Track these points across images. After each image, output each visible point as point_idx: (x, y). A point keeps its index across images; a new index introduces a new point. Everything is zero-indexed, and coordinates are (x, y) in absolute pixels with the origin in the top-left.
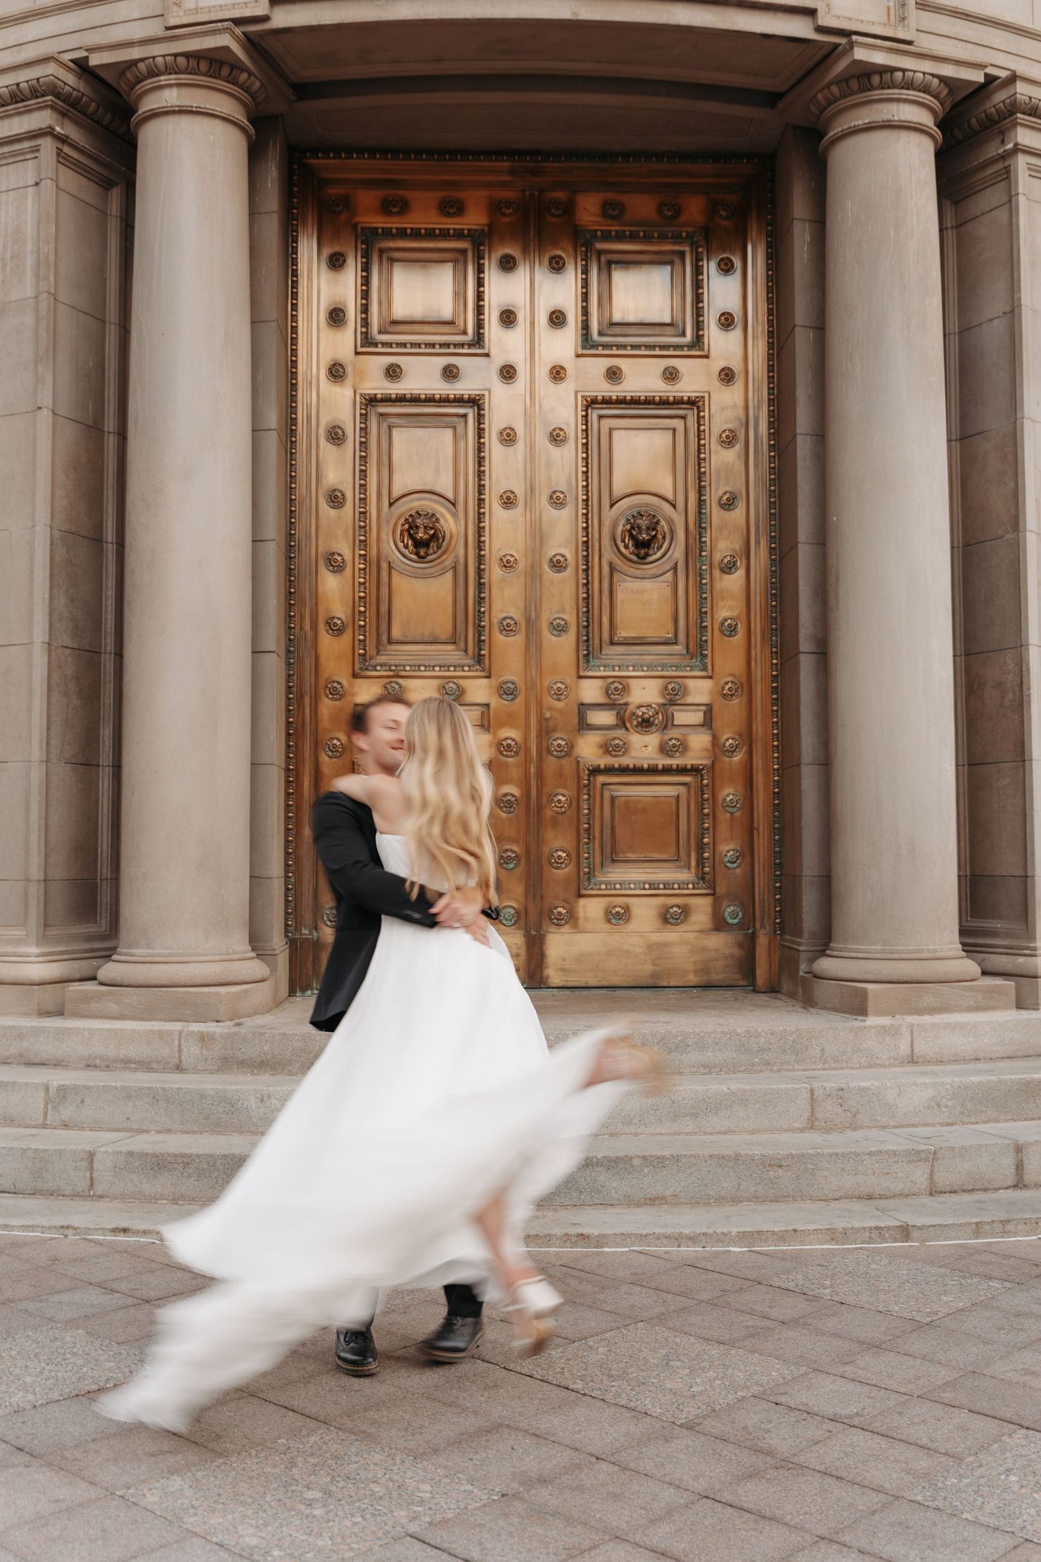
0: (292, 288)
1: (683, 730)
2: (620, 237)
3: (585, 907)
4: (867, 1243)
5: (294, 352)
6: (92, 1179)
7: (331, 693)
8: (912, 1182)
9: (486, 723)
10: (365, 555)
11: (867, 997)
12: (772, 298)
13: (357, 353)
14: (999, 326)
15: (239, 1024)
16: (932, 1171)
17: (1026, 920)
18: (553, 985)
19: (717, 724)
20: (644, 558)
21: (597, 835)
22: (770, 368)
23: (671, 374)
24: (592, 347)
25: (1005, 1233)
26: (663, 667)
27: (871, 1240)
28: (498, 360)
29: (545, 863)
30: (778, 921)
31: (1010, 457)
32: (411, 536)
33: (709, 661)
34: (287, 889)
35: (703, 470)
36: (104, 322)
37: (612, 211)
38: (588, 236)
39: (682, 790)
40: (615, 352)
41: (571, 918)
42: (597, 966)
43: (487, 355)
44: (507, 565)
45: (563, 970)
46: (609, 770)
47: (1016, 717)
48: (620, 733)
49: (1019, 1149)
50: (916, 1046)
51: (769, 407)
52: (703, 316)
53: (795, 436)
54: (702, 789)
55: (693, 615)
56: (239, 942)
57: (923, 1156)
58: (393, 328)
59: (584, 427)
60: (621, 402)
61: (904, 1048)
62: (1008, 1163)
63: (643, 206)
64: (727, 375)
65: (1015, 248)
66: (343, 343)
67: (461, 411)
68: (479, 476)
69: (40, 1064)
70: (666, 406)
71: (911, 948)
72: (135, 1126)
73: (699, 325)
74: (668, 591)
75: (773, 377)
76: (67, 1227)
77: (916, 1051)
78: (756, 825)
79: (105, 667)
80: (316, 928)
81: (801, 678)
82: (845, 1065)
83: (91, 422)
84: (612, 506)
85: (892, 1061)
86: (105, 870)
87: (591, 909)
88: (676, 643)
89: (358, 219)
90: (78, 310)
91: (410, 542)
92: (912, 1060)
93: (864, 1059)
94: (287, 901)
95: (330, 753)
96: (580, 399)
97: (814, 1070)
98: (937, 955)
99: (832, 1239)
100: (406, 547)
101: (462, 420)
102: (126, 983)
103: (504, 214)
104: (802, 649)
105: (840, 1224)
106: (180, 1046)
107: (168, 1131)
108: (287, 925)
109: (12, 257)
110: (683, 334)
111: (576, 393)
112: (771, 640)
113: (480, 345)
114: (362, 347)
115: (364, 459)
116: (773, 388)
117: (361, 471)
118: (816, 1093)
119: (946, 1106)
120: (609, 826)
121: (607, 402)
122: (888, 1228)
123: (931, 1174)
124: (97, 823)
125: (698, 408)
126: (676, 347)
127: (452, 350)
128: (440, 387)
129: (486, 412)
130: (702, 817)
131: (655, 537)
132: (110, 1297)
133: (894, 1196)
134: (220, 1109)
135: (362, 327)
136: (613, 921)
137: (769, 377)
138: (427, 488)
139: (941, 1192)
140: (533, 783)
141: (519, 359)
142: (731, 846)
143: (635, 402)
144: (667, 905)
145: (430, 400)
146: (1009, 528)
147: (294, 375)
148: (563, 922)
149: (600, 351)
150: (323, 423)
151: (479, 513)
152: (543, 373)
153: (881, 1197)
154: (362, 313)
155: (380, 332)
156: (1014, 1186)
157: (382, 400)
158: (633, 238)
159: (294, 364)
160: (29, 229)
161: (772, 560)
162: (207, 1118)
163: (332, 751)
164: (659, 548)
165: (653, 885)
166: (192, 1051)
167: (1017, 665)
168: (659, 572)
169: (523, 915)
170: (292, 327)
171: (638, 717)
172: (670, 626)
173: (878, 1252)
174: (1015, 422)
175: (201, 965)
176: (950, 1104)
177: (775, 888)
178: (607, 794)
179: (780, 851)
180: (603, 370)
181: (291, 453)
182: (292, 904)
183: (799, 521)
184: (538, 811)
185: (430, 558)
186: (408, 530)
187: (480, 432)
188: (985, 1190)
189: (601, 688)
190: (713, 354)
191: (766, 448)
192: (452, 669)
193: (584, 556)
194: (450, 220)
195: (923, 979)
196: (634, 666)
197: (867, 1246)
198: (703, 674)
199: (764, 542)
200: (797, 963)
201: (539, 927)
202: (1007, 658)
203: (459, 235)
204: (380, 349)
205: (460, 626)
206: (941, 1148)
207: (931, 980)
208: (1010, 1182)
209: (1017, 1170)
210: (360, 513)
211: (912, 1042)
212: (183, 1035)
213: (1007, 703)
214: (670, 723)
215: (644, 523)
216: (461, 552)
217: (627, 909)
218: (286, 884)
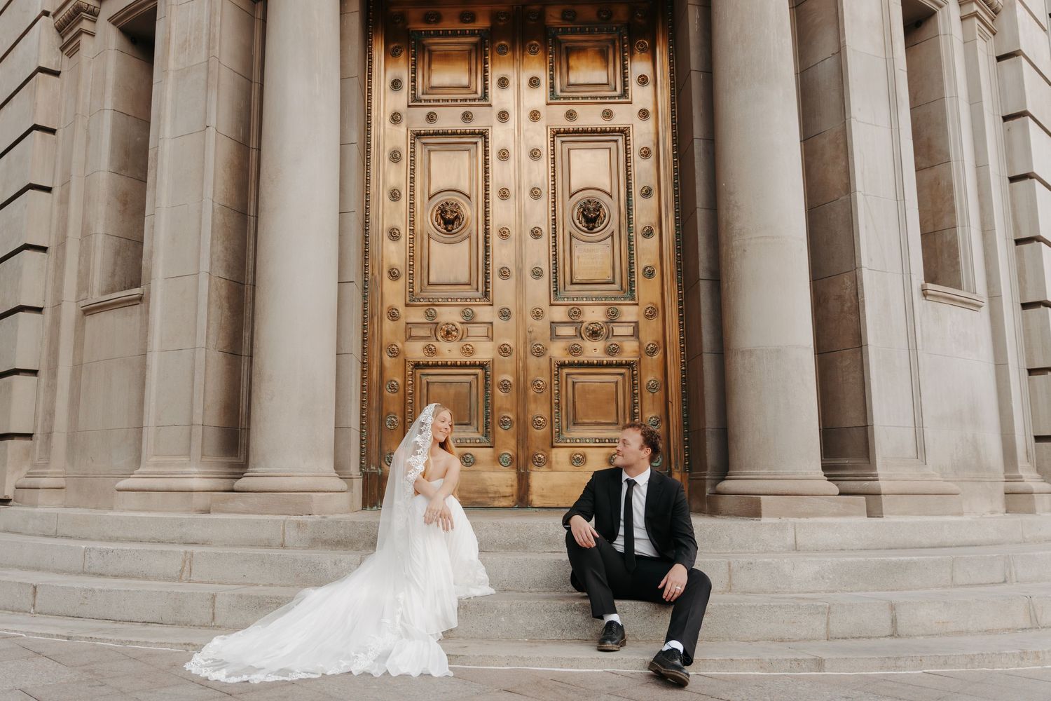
0: (369, 66)
1: (620, 339)
2: (574, 32)
3: (556, 454)
4: (788, 672)
5: (369, 104)
6: (213, 614)
7: (391, 316)
8: (813, 629)
9: (490, 335)
10: (413, 229)
11: (760, 504)
12: (673, 62)
13: (409, 106)
14: (830, 64)
15: (324, 517)
16: (828, 622)
17: (868, 457)
18: (536, 506)
19: (642, 335)
20: (592, 229)
21: (564, 407)
22: (673, 106)
23: (608, 114)
24: (557, 99)
25: (897, 668)
26: (606, 298)
27: (791, 669)
28: (497, 108)
29: (529, 424)
30: (687, 463)
31: (842, 146)
32: (442, 217)
33: (636, 294)
34: (362, 440)
35: (629, 173)
36: (251, 82)
37: (567, 16)
38: (553, 32)
39: (620, 378)
40: (571, 101)
41: (547, 462)
42: (565, 493)
43: (490, 105)
44: (504, 234)
45: (542, 496)
46: (571, 365)
47: (853, 318)
48: (578, 341)
49: (893, 607)
50: (798, 538)
51: (672, 130)
52: (627, 77)
53: (693, 140)
54: (633, 377)
55: (625, 265)
56: (327, 465)
57: (821, 610)
58: (431, 91)
59: (552, 148)
60: (576, 132)
61: (789, 540)
62: (885, 618)
63: (588, 12)
64: (644, 114)
65: (839, 11)
66: (400, 100)
67: (474, 140)
68: (485, 179)
69: (192, 543)
70: (605, 134)
71: (790, 471)
72: (249, 581)
73: (625, 84)
74: (609, 250)
75: (675, 111)
76: (189, 644)
77: (798, 542)
78: (670, 400)
79: (247, 294)
80: (381, 467)
81: (701, 297)
82: (747, 550)
83: (241, 141)
84: (570, 197)
85: (781, 549)
86: (243, 423)
87: (561, 456)
88: (613, 283)
89: (409, 26)
90: (234, 71)
91: (442, 222)
92: (796, 548)
93: (761, 547)
94: (362, 448)
95: (390, 354)
96: (549, 130)
97: (725, 553)
98: (809, 476)
99: (761, 667)
100: (439, 225)
101: (475, 146)
102: (250, 490)
103: (501, 21)
104: (701, 277)
105: (767, 657)
106: (284, 530)
107: (271, 585)
108: (361, 463)
109: (194, 39)
110: (615, 89)
111: (547, 127)
112: (678, 278)
113: (486, 99)
114: (412, 102)
115: (413, 170)
116: (675, 118)
117: (411, 178)
118: (732, 566)
119: (829, 578)
120: (571, 401)
121: (567, 132)
122: (805, 660)
123: (828, 624)
124: (240, 392)
125: (626, 134)
126: (610, 97)
127: (468, 103)
128: (461, 126)
129: (490, 140)
130: (634, 396)
131: (599, 215)
132: (204, 691)
133: (800, 640)
134: (307, 570)
135: (412, 90)
136: (575, 464)
137: (672, 111)
138: (453, 188)
139: (836, 638)
140: (521, 373)
141: (510, 107)
142: (653, 415)
143: (584, 132)
144: (610, 454)
145: (454, 134)
146: (843, 192)
147: (369, 118)
148: (542, 464)
149: (562, 101)
150: (387, 149)
151: (486, 203)
152: (525, 115)
153: (790, 640)
154: (412, 82)
155: (423, 94)
156: (891, 636)
157: (424, 135)
158: (582, 32)
159: (369, 111)
160: (205, 20)
161: (676, 227)
162: (298, 576)
163: (392, 353)
164: (602, 223)
165: (601, 440)
166: (291, 534)
167: (853, 282)
168: (602, 238)
169: (515, 460)
170: (368, 89)
171: (589, 330)
172: (610, 272)
173: (799, 678)
174: (845, 122)
175: (300, 478)
176: (831, 577)
177: (685, 441)
178: (570, 381)
179: (687, 417)
180: (564, 113)
181: (367, 165)
182: (365, 450)
183: (697, 194)
184: (525, 392)
185: (453, 231)
186: (440, 214)
187: (486, 153)
188: (869, 638)
189: (565, 312)
190: (634, 101)
191: (671, 156)
192: (469, 300)
193: (553, 228)
194: (467, 25)
195: (800, 493)
196: (586, 298)
197: (789, 674)
198: (633, 302)
199: (671, 215)
200: (704, 488)
201: (526, 467)
202: (845, 279)
203: (472, 33)
204: (423, 103)
205: (474, 274)
206: (834, 604)
207: (806, 493)
208: (888, 632)
209: (892, 623)
210: (410, 203)
211: (795, 536)
212: (286, 523)
213: (846, 309)
214: (611, 334)
215: (591, 207)
216: (475, 228)
217: (584, 456)
218: (361, 436)
